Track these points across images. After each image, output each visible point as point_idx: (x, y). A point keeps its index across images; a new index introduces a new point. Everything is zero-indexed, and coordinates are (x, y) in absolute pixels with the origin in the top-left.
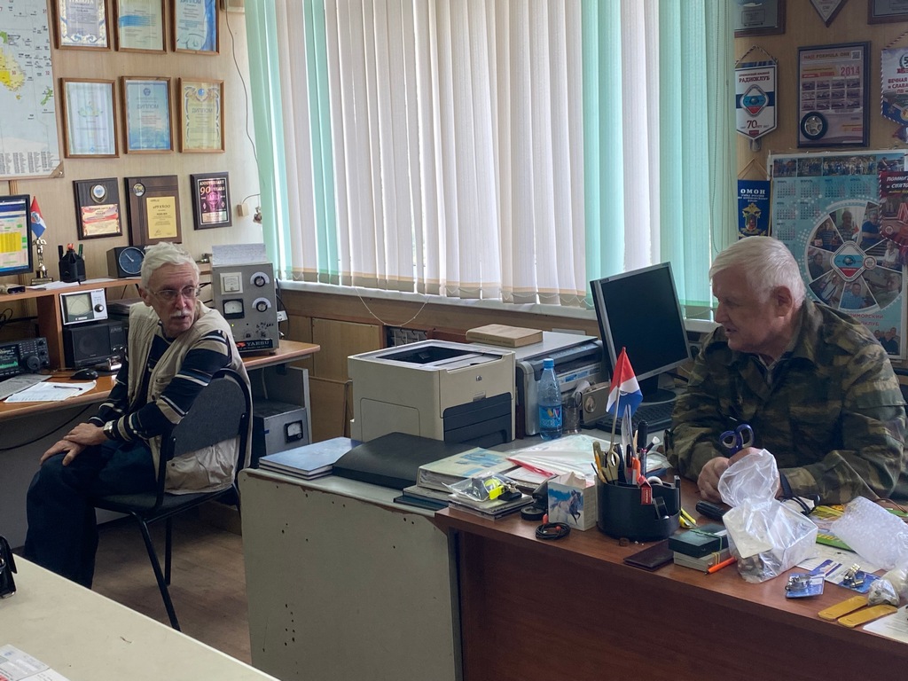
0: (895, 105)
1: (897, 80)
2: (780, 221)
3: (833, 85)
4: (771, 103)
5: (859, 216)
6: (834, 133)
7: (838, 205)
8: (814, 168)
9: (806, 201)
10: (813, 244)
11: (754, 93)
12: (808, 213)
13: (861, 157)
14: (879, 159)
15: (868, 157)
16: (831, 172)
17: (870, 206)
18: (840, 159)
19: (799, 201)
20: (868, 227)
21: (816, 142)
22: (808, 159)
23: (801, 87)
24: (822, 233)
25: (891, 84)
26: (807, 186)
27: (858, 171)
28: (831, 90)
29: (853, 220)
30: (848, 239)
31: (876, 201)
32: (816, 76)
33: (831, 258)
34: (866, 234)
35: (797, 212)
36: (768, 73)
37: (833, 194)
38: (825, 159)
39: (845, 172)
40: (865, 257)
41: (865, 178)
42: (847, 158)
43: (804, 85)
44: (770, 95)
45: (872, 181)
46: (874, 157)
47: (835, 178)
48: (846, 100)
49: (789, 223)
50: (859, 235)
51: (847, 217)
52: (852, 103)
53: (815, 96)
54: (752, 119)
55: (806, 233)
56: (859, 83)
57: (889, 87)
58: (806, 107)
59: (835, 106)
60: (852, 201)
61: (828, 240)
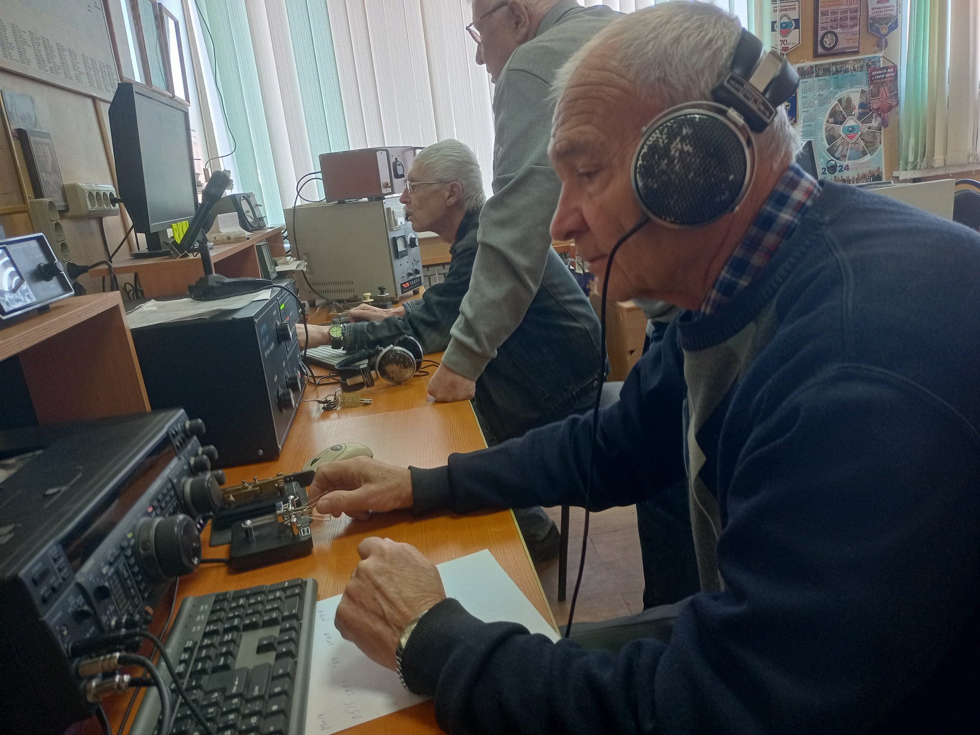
0: (876, 25)
1: (878, 8)
2: (805, 110)
3: (841, 12)
4: (797, 27)
5: (856, 100)
6: (841, 45)
7: (843, 94)
8: (827, 71)
9: (822, 93)
10: (828, 122)
11: (785, 20)
12: (823, 101)
13: (855, 60)
14: (866, 61)
15: (860, 60)
16: (837, 72)
17: (863, 92)
18: (842, 63)
19: (817, 94)
20: (862, 106)
21: (830, 52)
22: (821, 65)
23: (820, 14)
24: (833, 114)
25: (873, 11)
26: (821, 83)
27: (854, 70)
28: (839, 16)
29: (853, 102)
30: (849, 115)
31: (866, 88)
32: (830, 6)
33: (840, 129)
34: (861, 111)
35: (816, 102)
36: (795, 5)
37: (839, 87)
38: (833, 64)
39: (846, 71)
40: (860, 125)
41: (859, 74)
42: (846, 62)
43: (821, 13)
44: (797, 21)
45: (863, 76)
46: (864, 60)
47: (840, 75)
48: (849, 22)
49: (811, 110)
50: (856, 111)
51: (849, 101)
52: (853, 24)
53: (829, 20)
54: (784, 39)
55: (823, 115)
56: (857, 10)
57: (872, 13)
58: (823, 28)
59: (842, 27)
60: (851, 90)
61: (837, 117)
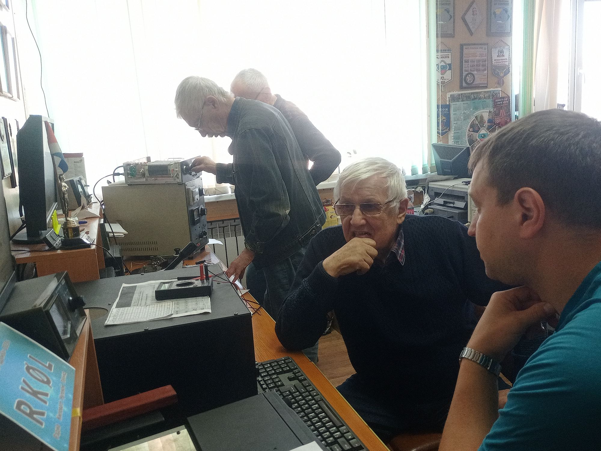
0: (497, 70)
1: (498, 60)
2: (455, 122)
4: (450, 69)
5: (486, 117)
6: (477, 82)
7: (478, 113)
8: (468, 97)
9: (466, 112)
10: (469, 130)
11: (443, 64)
12: (467, 117)
13: (485, 92)
14: (492, 92)
15: (488, 92)
17: (490, 112)
18: (477, 93)
19: (463, 112)
20: (490, 121)
21: (470, 86)
22: (465, 94)
23: (464, 62)
24: (472, 126)
25: (495, 62)
26: (465, 105)
27: (485, 98)
28: (475, 63)
29: (484, 118)
30: (482, 127)
32: (470, 57)
33: (476, 136)
34: (489, 124)
36: (449, 55)
37: (476, 108)
38: (472, 93)
39: (480, 98)
41: (488, 101)
42: (480, 92)
44: (450, 65)
47: (476, 101)
49: (459, 122)
50: (486, 124)
51: (482, 117)
52: (483, 69)
53: (469, 66)
54: (442, 76)
55: (466, 126)
56: (486, 61)
58: (466, 71)
59: (477, 70)
60: (483, 111)
61: (475, 128)
